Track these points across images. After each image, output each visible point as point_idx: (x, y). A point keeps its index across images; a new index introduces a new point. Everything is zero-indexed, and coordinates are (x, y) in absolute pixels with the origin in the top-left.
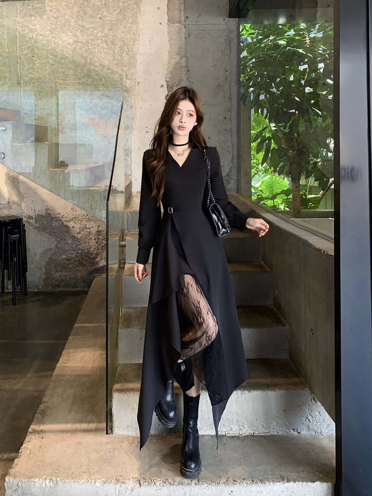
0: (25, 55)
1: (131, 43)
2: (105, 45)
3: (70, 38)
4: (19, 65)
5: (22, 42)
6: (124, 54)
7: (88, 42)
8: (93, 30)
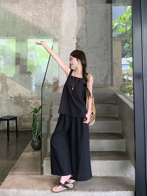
0: (11, 22)
1: (59, 16)
2: (47, 17)
3: (31, 14)
4: (8, 27)
5: (10, 16)
6: (56, 22)
7: (39, 16)
8: (41, 10)
